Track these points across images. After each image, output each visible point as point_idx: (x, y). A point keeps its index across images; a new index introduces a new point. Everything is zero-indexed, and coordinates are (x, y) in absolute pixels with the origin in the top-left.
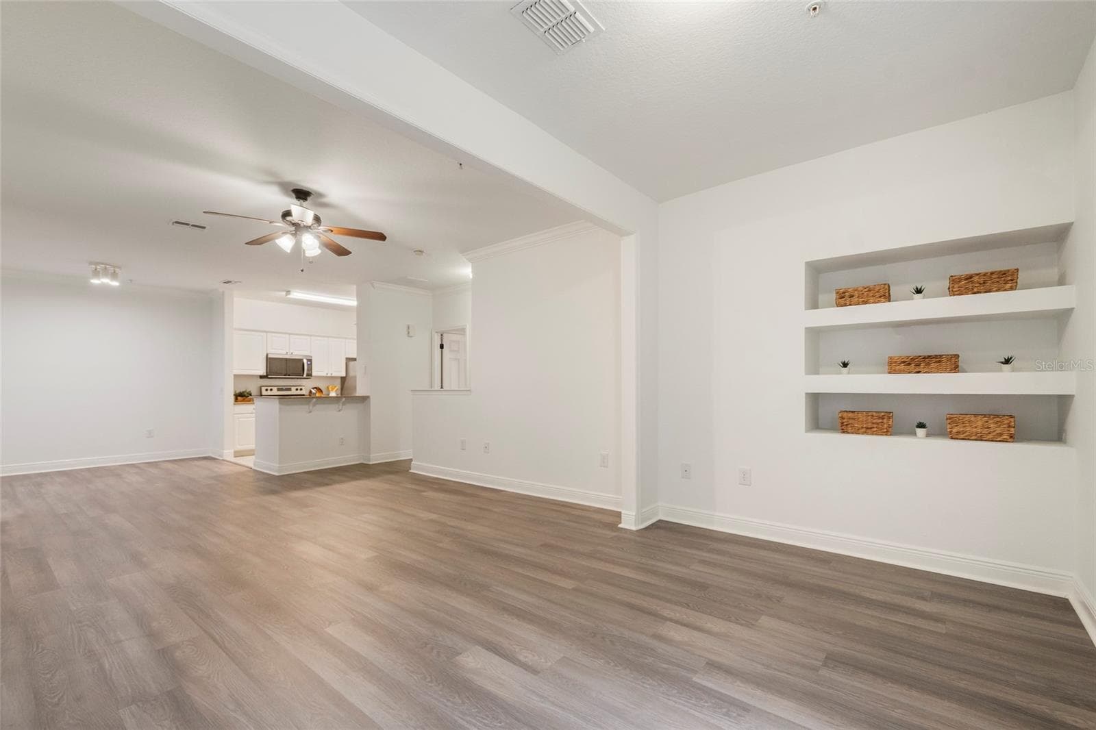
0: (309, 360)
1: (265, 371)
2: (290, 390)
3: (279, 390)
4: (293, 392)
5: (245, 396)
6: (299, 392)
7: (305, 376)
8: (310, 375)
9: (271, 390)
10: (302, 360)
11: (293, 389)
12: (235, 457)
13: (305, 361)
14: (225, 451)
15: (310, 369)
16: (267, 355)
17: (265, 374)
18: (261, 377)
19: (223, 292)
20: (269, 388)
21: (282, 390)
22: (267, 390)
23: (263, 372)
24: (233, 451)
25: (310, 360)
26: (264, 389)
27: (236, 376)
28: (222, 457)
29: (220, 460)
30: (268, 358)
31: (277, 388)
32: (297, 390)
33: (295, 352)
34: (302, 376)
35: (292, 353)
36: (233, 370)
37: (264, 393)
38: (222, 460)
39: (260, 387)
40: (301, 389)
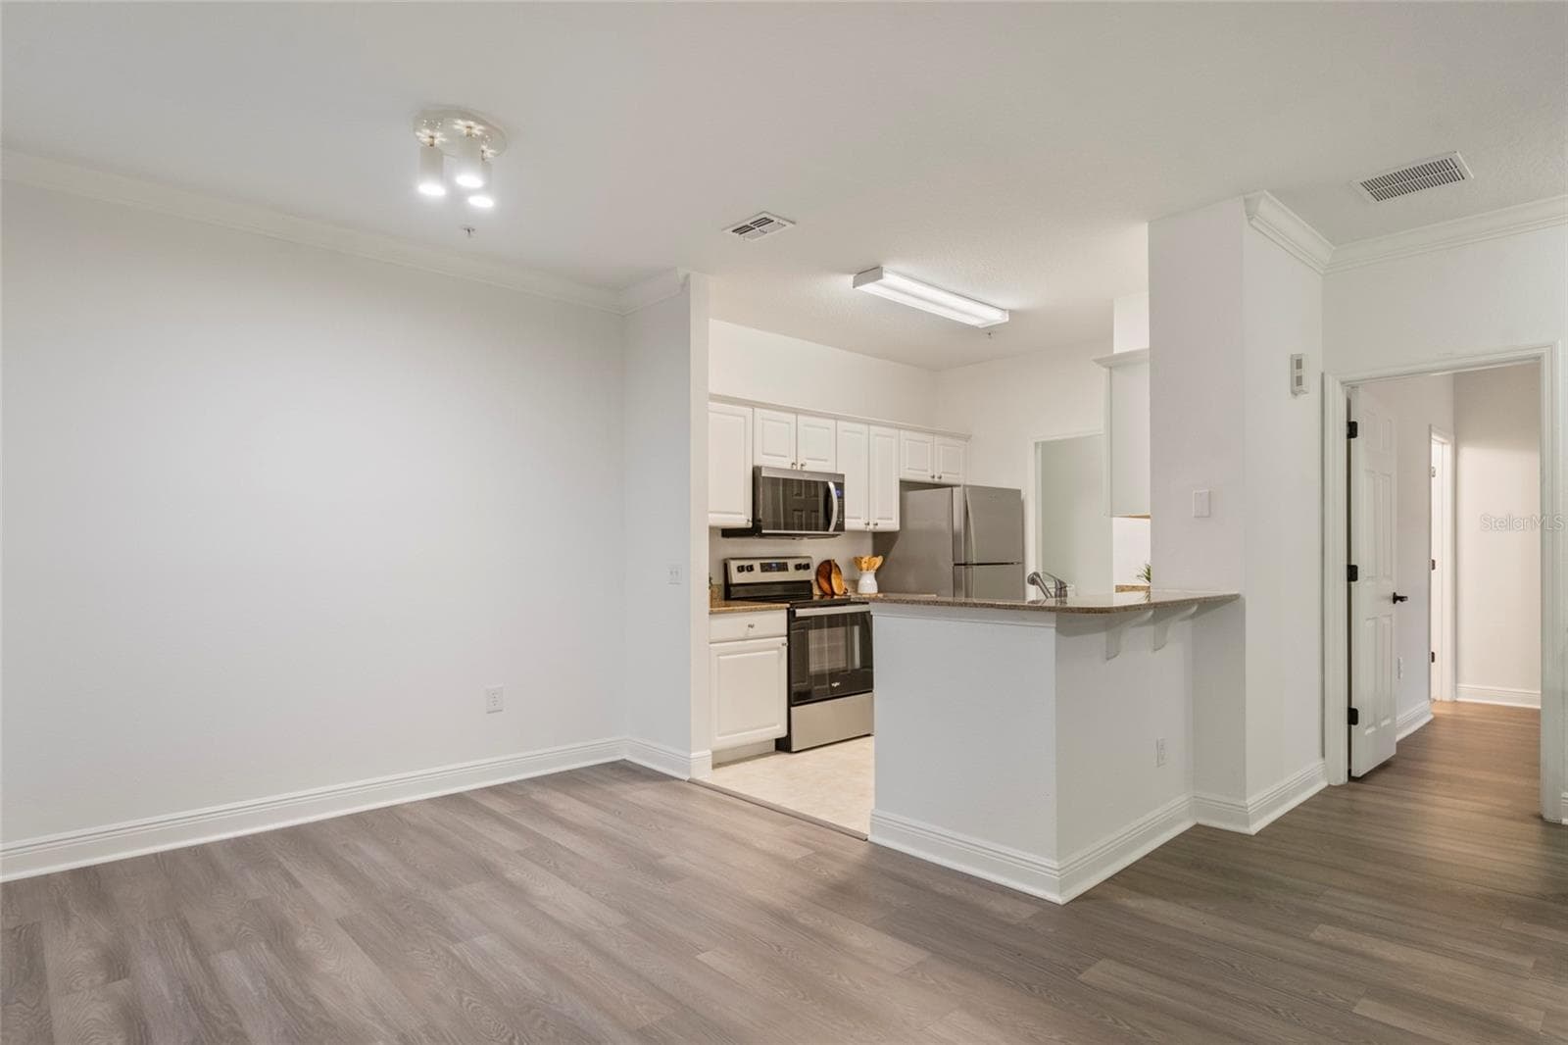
0: (836, 485)
1: (750, 517)
2: (783, 567)
3: (766, 568)
4: (792, 574)
7: (831, 529)
8: (840, 527)
9: (750, 568)
10: (826, 484)
11: (791, 565)
12: (717, 766)
13: (832, 486)
14: (693, 755)
15: (842, 509)
16: (756, 472)
17: (750, 525)
20: (747, 564)
21: (769, 568)
22: (741, 569)
23: (743, 519)
24: (709, 752)
25: (840, 487)
26: (733, 565)
28: (689, 773)
29: (681, 780)
30: (761, 480)
31: (761, 564)
32: (798, 567)
33: (807, 461)
34: (827, 530)
35: (802, 465)
36: (710, 515)
37: (737, 578)
38: (688, 782)
39: (725, 560)
40: (807, 567)
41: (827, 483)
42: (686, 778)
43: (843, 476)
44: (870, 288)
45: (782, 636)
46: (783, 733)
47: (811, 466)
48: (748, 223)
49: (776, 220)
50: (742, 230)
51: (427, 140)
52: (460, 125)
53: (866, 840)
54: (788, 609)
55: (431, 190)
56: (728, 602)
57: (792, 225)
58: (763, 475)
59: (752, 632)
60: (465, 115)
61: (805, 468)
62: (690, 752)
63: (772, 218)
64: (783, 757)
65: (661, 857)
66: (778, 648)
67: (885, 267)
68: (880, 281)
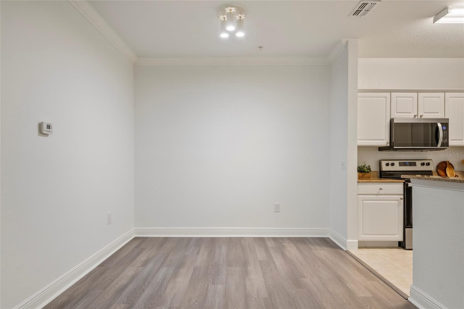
0: (443, 124)
1: (388, 141)
2: (414, 164)
3: (401, 164)
4: (419, 167)
5: (365, 172)
6: (425, 168)
7: (439, 146)
8: (446, 144)
9: (393, 164)
10: (435, 124)
11: (418, 163)
12: (359, 248)
13: (440, 125)
14: (348, 241)
15: (446, 136)
16: (391, 121)
17: (389, 145)
18: (381, 149)
19: (347, 42)
20: (390, 162)
21: (404, 164)
22: (387, 165)
23: (385, 142)
24: (357, 241)
25: (446, 125)
26: (384, 163)
27: (360, 148)
28: (346, 248)
29: (343, 250)
30: (393, 125)
31: (399, 162)
32: (423, 164)
33: (424, 114)
34: (437, 146)
35: (421, 116)
36: (358, 141)
37: (385, 168)
38: (345, 251)
39: (380, 160)
40: (428, 164)
41: (437, 123)
42: (345, 249)
43: (448, 119)
44: (443, 20)
45: (402, 195)
46: (401, 239)
47: (426, 116)
48: (357, 9)
49: (369, 3)
50: (357, 13)
51: (223, 20)
52: (228, 10)
53: (407, 299)
54: (404, 183)
55: (224, 36)
56: (381, 179)
57: (380, 2)
58: (394, 122)
59: (381, 192)
60: (227, 6)
61: (423, 117)
62: (347, 239)
63: (367, 2)
64: (401, 251)
65: (304, 277)
66: (398, 200)
67: (450, 7)
68: (447, 15)
